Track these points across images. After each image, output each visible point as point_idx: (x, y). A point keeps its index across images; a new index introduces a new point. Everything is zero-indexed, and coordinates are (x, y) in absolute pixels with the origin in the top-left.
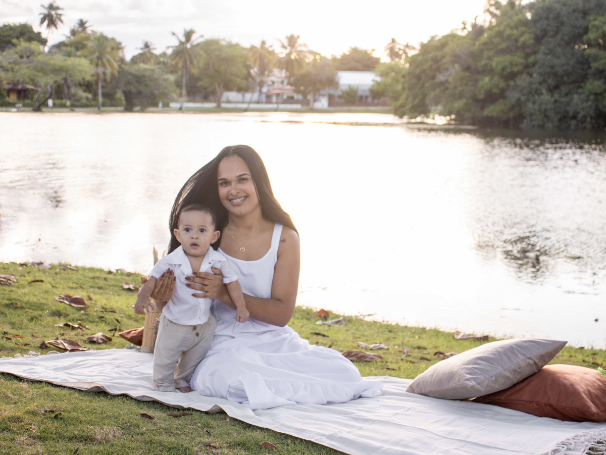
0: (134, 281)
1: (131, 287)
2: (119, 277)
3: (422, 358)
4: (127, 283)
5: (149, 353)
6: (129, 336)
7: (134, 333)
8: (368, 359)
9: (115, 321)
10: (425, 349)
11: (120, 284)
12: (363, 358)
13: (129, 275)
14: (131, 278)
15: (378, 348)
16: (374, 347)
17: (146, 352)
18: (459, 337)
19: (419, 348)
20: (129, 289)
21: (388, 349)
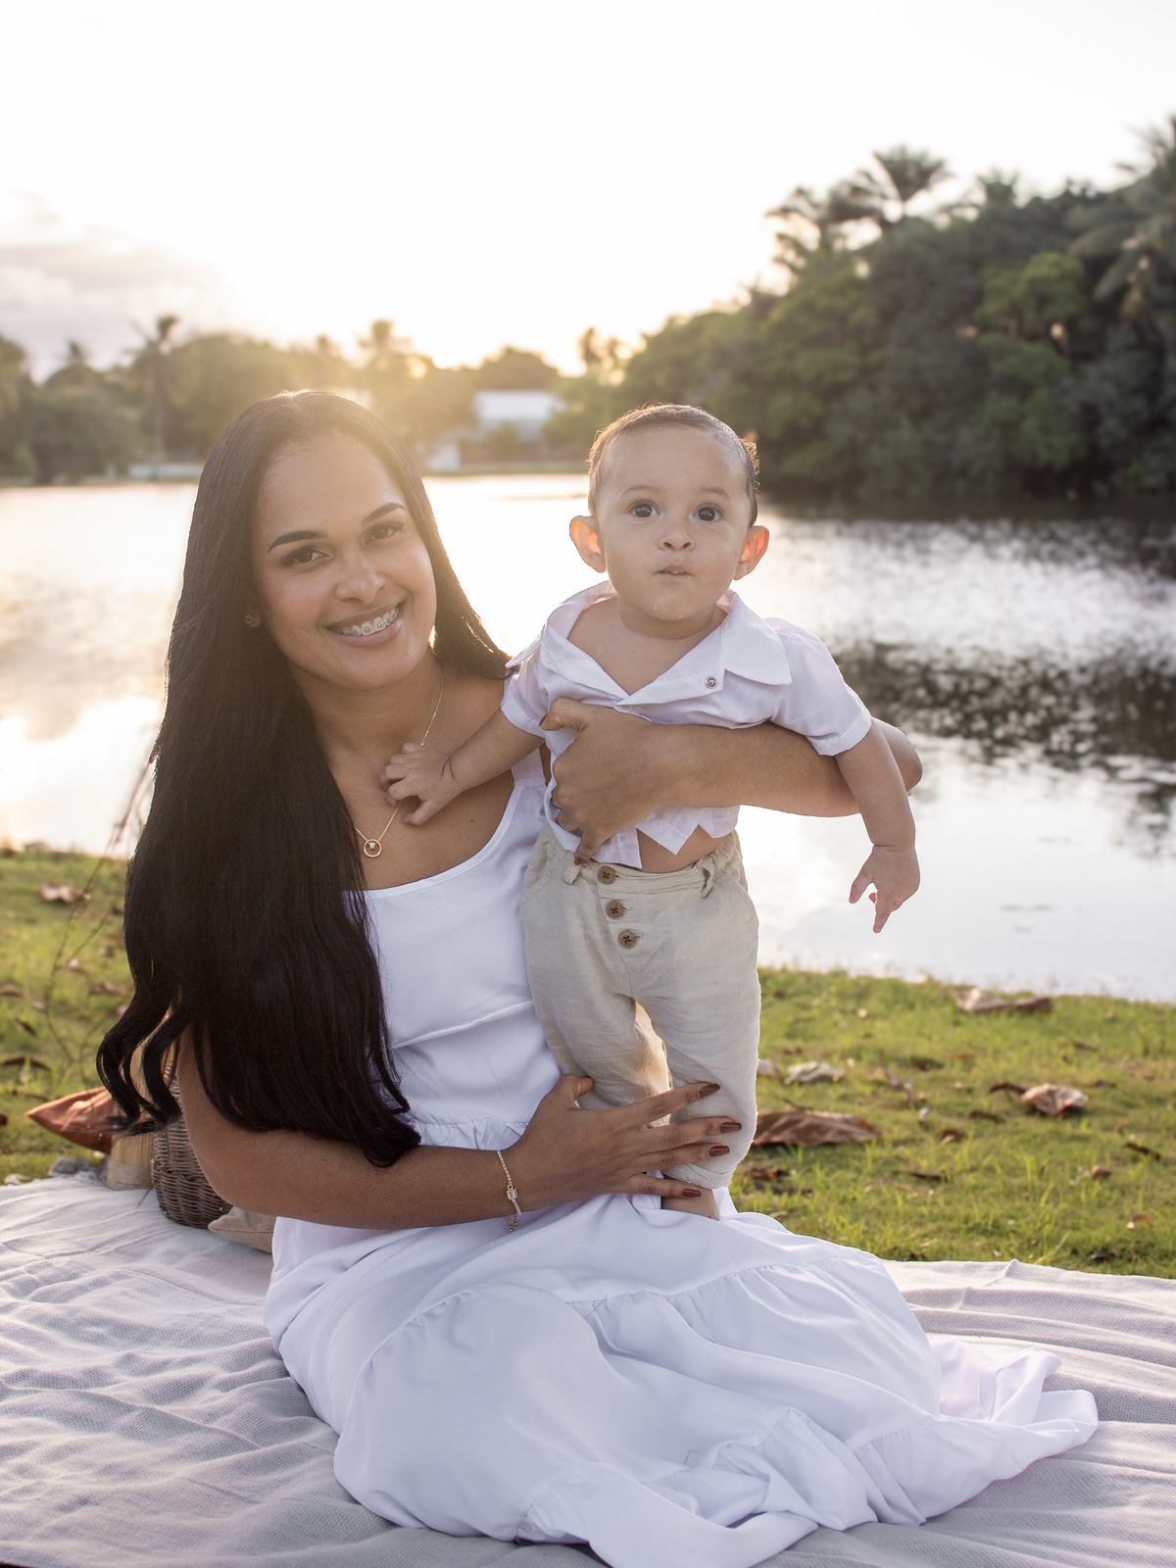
0: (70, 877)
1: (65, 892)
2: (31, 866)
3: (976, 1115)
4: (53, 885)
5: (137, 1187)
6: (64, 1121)
7: (81, 1112)
8: (829, 1137)
9: (20, 1029)
10: (940, 1066)
11: (35, 887)
12: (814, 1135)
13: (58, 857)
14: (61, 868)
15: (814, 1075)
16: (804, 1073)
17: (126, 1187)
18: (969, 1005)
19: (922, 1064)
20: (59, 902)
21: (842, 1080)
